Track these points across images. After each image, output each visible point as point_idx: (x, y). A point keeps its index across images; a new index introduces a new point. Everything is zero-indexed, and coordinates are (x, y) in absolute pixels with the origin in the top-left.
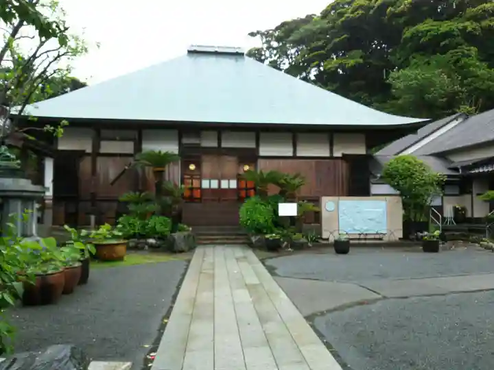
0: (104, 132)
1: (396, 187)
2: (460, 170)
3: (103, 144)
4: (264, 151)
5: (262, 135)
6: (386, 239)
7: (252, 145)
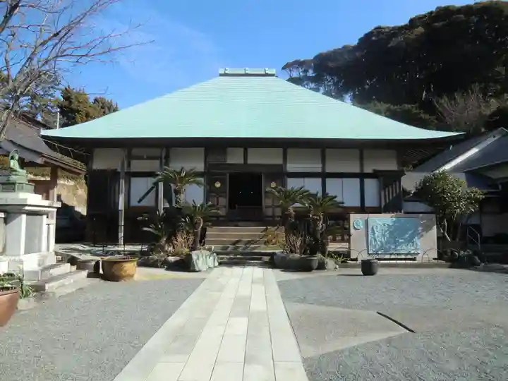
0: (135, 151)
1: (431, 204)
2: (500, 187)
3: (134, 163)
4: (291, 167)
5: (290, 151)
6: (419, 260)
7: (280, 161)
